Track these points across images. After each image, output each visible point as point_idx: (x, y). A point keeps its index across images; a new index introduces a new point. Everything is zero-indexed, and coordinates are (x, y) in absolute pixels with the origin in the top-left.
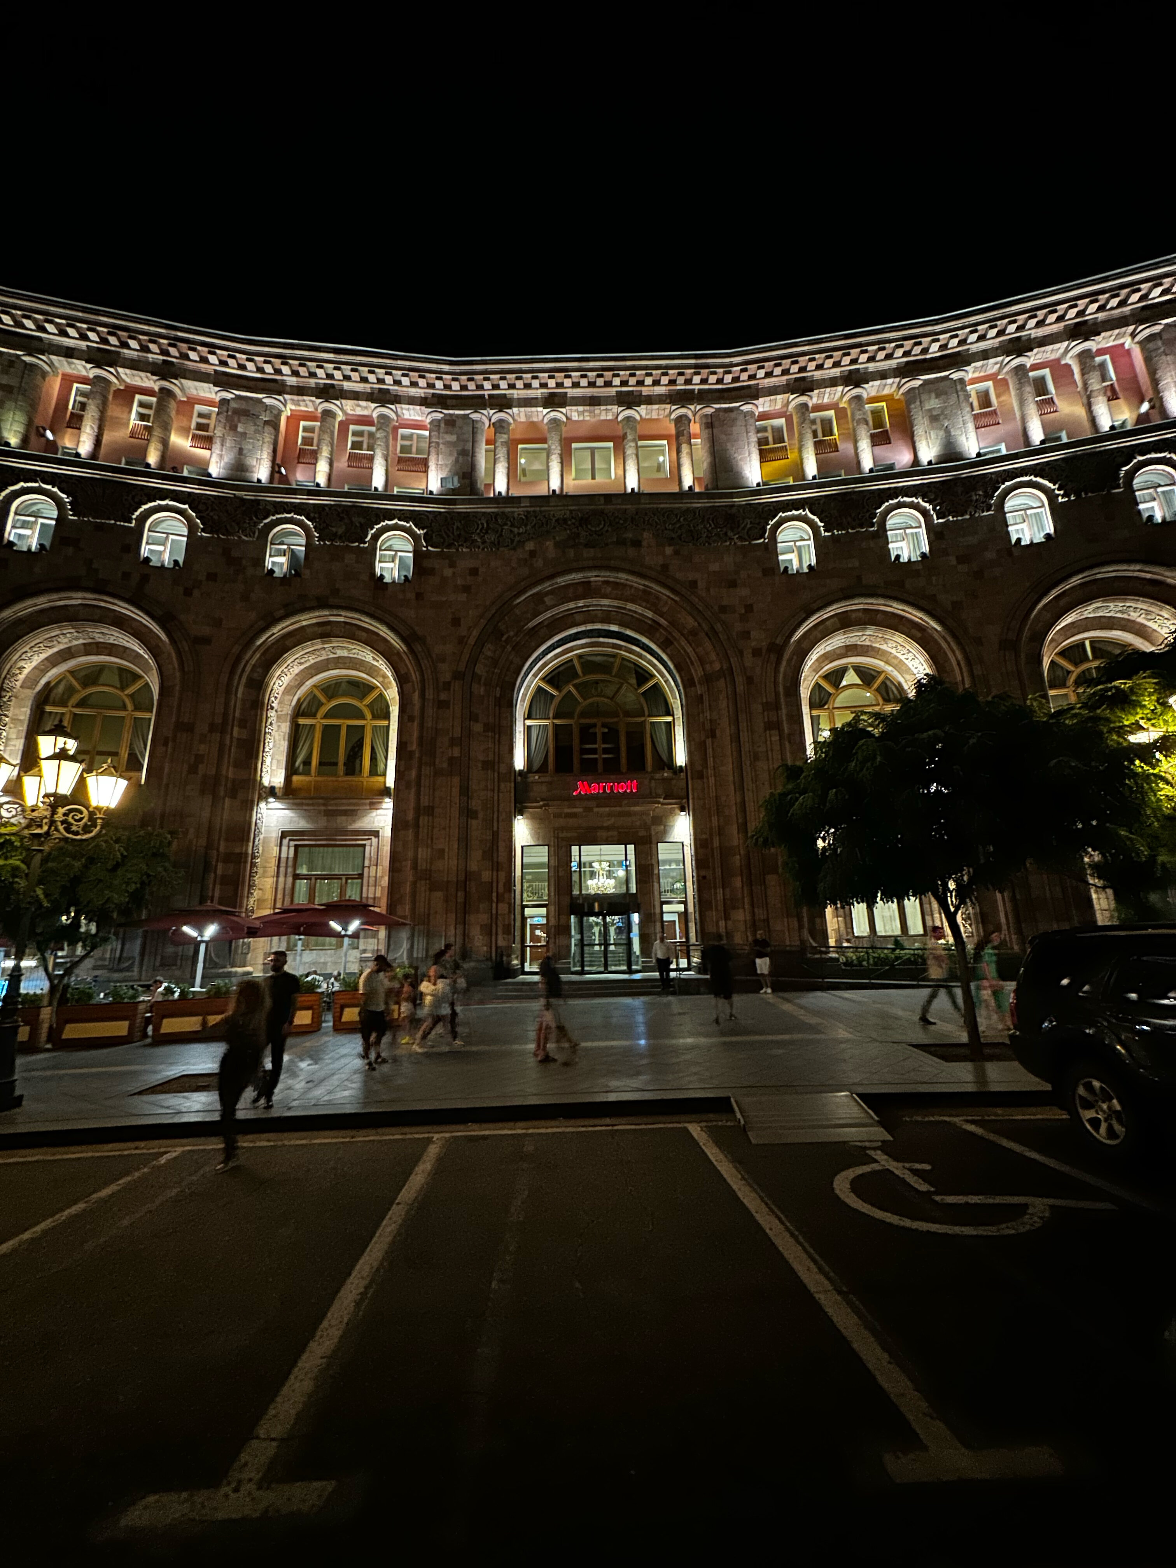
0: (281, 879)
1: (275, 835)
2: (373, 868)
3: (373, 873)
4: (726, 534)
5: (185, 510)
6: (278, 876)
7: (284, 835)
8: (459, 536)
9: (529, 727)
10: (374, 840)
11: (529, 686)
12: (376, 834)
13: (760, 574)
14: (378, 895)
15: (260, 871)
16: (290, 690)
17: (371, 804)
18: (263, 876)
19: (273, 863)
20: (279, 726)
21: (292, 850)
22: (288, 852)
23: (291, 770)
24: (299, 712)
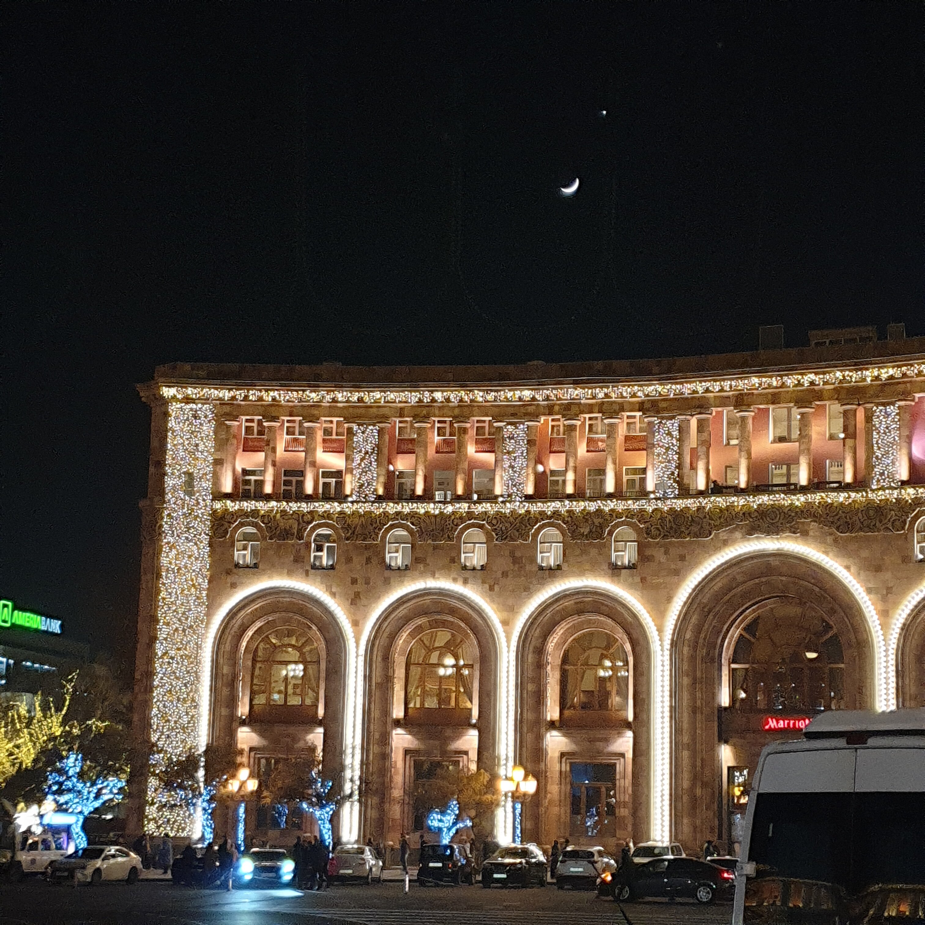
0: (563, 787)
1: (557, 755)
2: (622, 781)
3: (622, 785)
4: (874, 525)
5: (484, 525)
6: (561, 784)
7: (562, 755)
8: (671, 528)
9: (734, 670)
10: (622, 760)
11: (732, 636)
12: (623, 755)
13: (900, 561)
14: (627, 800)
15: (550, 780)
16: (558, 646)
17: (619, 733)
18: (552, 784)
19: (557, 775)
20: (553, 675)
21: (568, 765)
22: (566, 767)
23: (563, 707)
24: (565, 660)
